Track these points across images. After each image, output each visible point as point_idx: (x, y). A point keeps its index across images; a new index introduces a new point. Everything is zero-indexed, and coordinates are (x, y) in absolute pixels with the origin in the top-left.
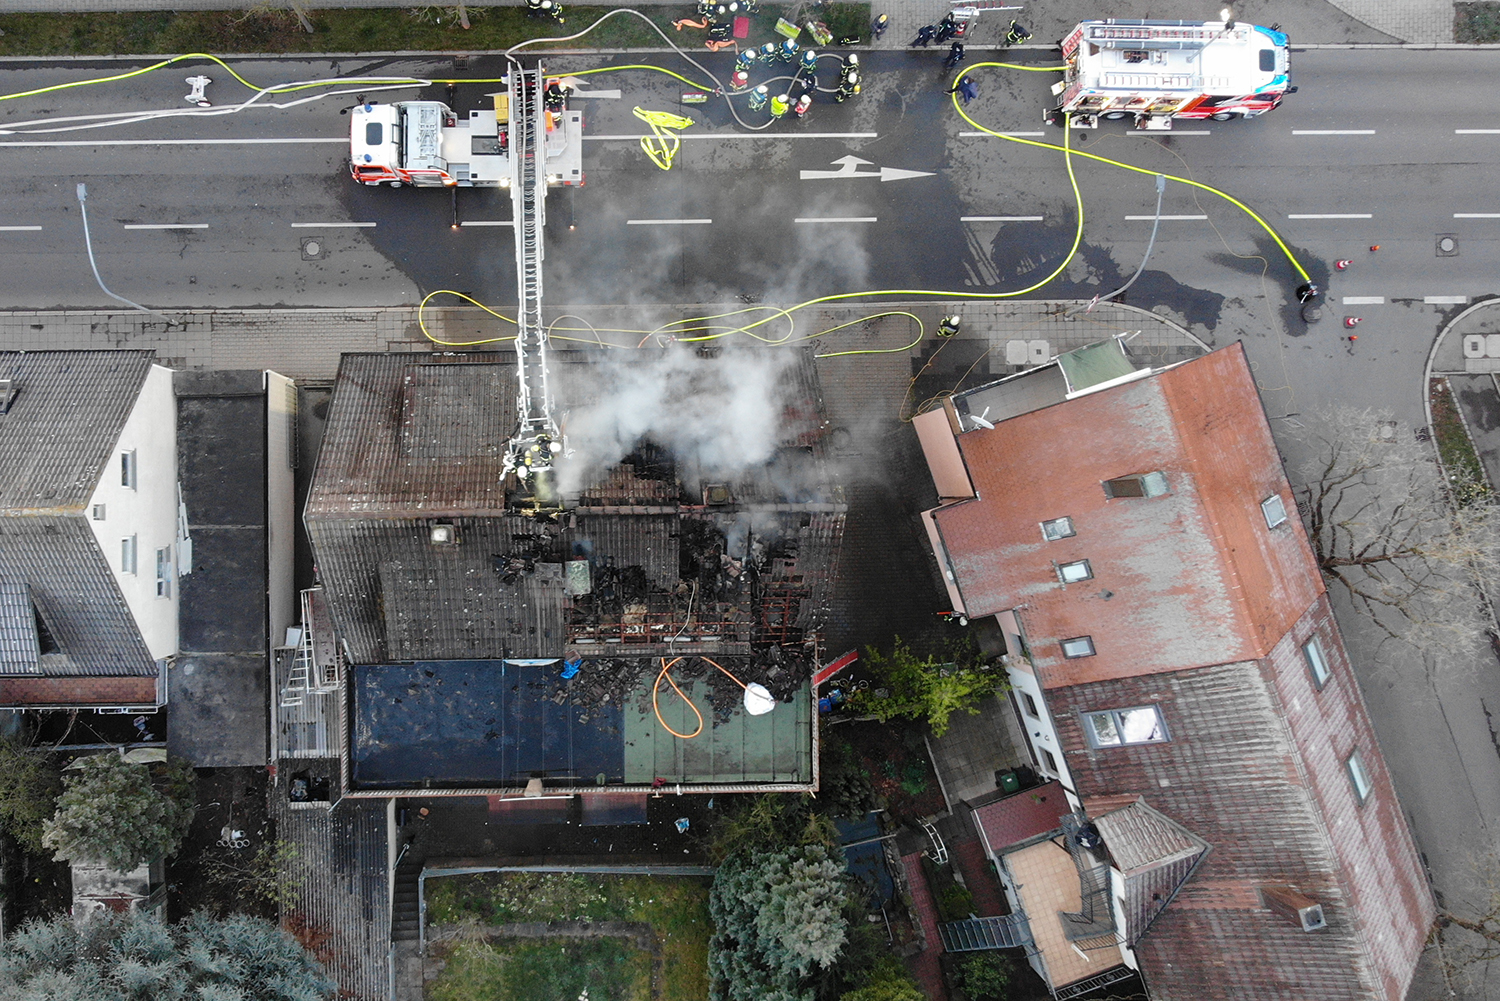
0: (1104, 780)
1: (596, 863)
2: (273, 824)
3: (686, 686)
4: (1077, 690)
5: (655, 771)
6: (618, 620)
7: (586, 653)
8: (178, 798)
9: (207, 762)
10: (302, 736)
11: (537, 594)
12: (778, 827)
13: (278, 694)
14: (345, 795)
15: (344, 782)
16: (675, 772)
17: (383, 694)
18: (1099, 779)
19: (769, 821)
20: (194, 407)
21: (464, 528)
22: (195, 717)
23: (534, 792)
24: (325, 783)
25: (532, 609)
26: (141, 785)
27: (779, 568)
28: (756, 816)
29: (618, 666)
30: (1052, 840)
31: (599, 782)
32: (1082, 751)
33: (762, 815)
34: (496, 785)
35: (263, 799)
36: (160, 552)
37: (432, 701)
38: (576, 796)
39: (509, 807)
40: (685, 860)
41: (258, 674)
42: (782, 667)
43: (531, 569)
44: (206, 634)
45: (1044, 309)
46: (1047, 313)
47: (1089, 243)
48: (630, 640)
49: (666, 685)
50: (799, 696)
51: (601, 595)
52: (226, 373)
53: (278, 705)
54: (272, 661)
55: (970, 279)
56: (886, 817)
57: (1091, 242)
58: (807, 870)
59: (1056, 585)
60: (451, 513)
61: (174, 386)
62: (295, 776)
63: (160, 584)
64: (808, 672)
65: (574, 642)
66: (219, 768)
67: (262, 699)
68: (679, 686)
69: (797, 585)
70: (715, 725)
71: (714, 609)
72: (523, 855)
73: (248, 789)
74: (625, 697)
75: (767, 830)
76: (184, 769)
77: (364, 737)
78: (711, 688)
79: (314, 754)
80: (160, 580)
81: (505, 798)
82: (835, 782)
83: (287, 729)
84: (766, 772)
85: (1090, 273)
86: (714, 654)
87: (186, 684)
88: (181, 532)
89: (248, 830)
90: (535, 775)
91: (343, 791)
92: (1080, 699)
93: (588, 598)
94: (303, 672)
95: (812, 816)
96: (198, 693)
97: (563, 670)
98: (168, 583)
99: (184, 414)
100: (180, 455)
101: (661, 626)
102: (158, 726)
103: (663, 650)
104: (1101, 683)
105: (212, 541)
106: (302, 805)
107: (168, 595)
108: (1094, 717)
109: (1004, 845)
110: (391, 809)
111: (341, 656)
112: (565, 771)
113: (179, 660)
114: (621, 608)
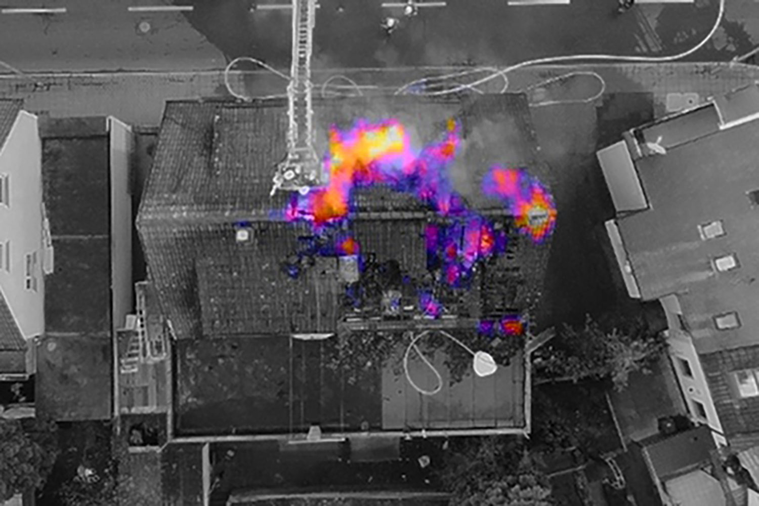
0: (746, 423)
1: (361, 490)
2: (116, 463)
3: (430, 355)
4: (726, 355)
5: (406, 421)
6: (378, 302)
7: (355, 328)
8: (44, 445)
9: (66, 417)
10: (138, 397)
11: (317, 283)
12: (498, 462)
13: (120, 364)
14: (170, 440)
15: (170, 431)
16: (421, 420)
17: (199, 363)
18: (741, 421)
19: (492, 456)
20: (54, 145)
21: (262, 231)
22: (57, 382)
23: (314, 436)
24: (156, 433)
25: (313, 294)
26: (14, 434)
27: (503, 261)
28: (483, 453)
29: (378, 339)
30: (702, 469)
31: (363, 428)
32: (729, 401)
33: (487, 452)
34: (286, 432)
35: (109, 445)
36: (28, 257)
37: (236, 368)
38: (347, 439)
39: (295, 449)
40: (427, 488)
41: (104, 349)
42: (503, 339)
43: (312, 264)
44: (64, 319)
45: (695, 69)
46: (697, 72)
47: (729, 20)
48: (388, 318)
49: (414, 354)
50: (515, 360)
51: (366, 284)
52: (79, 119)
53: (119, 372)
54: (115, 340)
55: (640, 47)
56: (577, 453)
57: (729, 19)
58: (521, 493)
59: (711, 274)
60: (251, 219)
61: (40, 129)
62: (132, 428)
63: (28, 281)
64: (522, 344)
65: (345, 320)
66: (75, 422)
67: (108, 367)
68: (424, 354)
69: (516, 274)
70: (451, 384)
71: (452, 293)
72: (305, 485)
73: (98, 438)
74: (383, 363)
75: (491, 463)
76: (49, 422)
77: (185, 397)
78: (448, 356)
79: (147, 410)
80: (29, 278)
81: (292, 441)
82: (543, 427)
83: (126, 391)
84: (490, 419)
85: (729, 42)
86: (451, 329)
87: (49, 357)
88: (45, 241)
89: (98, 470)
90: (314, 424)
91: (169, 436)
92: (728, 360)
93: (356, 285)
94: (138, 348)
95: (526, 453)
96: (59, 363)
97: (336, 342)
98: (35, 280)
99: (46, 151)
100: (44, 182)
101: (411, 308)
102: (29, 389)
103: (414, 325)
104: (745, 348)
105: (69, 248)
106: (139, 449)
107: (35, 288)
108: (739, 374)
109: (667, 473)
110: (206, 451)
111: (167, 334)
112: (338, 421)
113: (45, 339)
114: (381, 294)
